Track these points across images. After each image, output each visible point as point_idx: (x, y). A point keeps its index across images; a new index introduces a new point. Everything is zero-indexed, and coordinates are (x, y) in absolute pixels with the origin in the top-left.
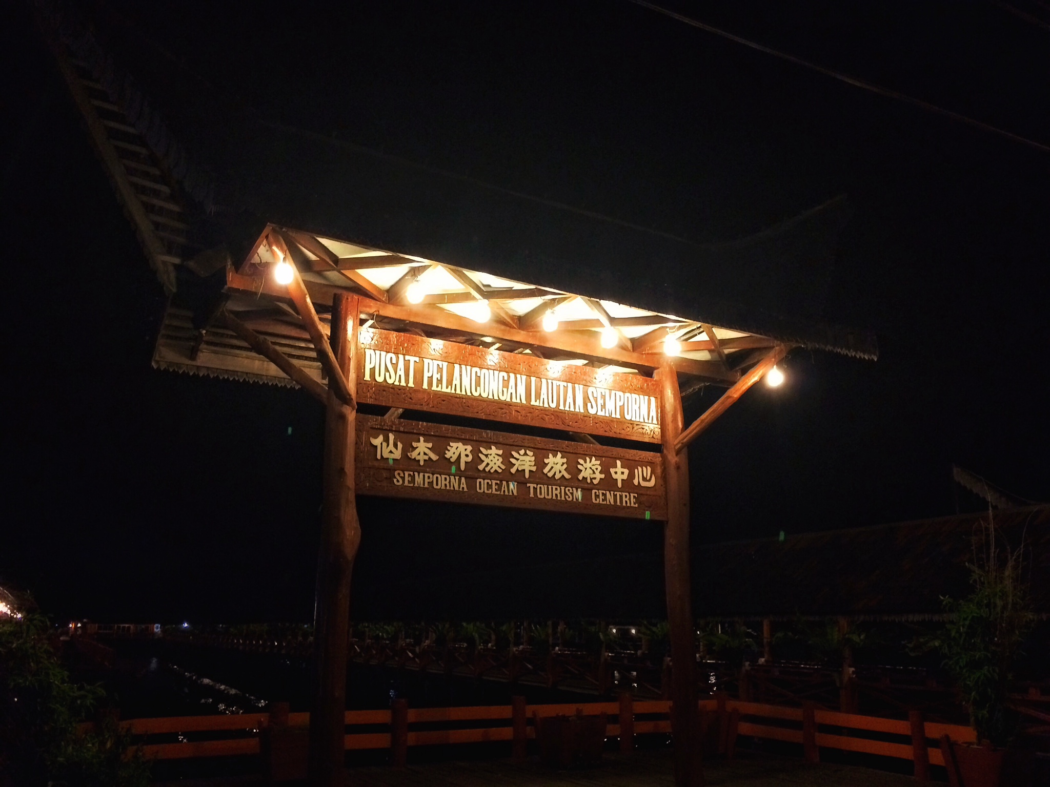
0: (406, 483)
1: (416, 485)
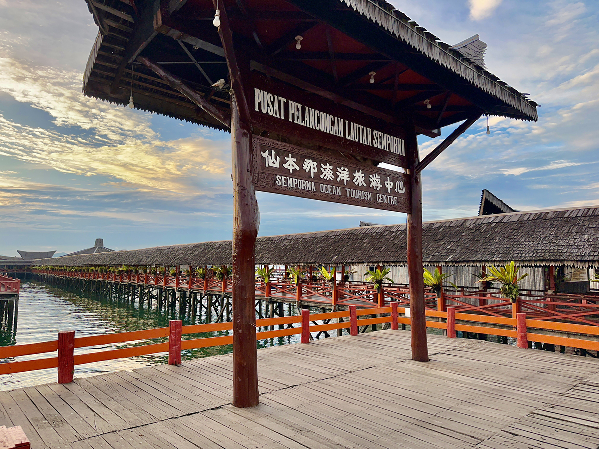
0: (283, 185)
1: (288, 186)
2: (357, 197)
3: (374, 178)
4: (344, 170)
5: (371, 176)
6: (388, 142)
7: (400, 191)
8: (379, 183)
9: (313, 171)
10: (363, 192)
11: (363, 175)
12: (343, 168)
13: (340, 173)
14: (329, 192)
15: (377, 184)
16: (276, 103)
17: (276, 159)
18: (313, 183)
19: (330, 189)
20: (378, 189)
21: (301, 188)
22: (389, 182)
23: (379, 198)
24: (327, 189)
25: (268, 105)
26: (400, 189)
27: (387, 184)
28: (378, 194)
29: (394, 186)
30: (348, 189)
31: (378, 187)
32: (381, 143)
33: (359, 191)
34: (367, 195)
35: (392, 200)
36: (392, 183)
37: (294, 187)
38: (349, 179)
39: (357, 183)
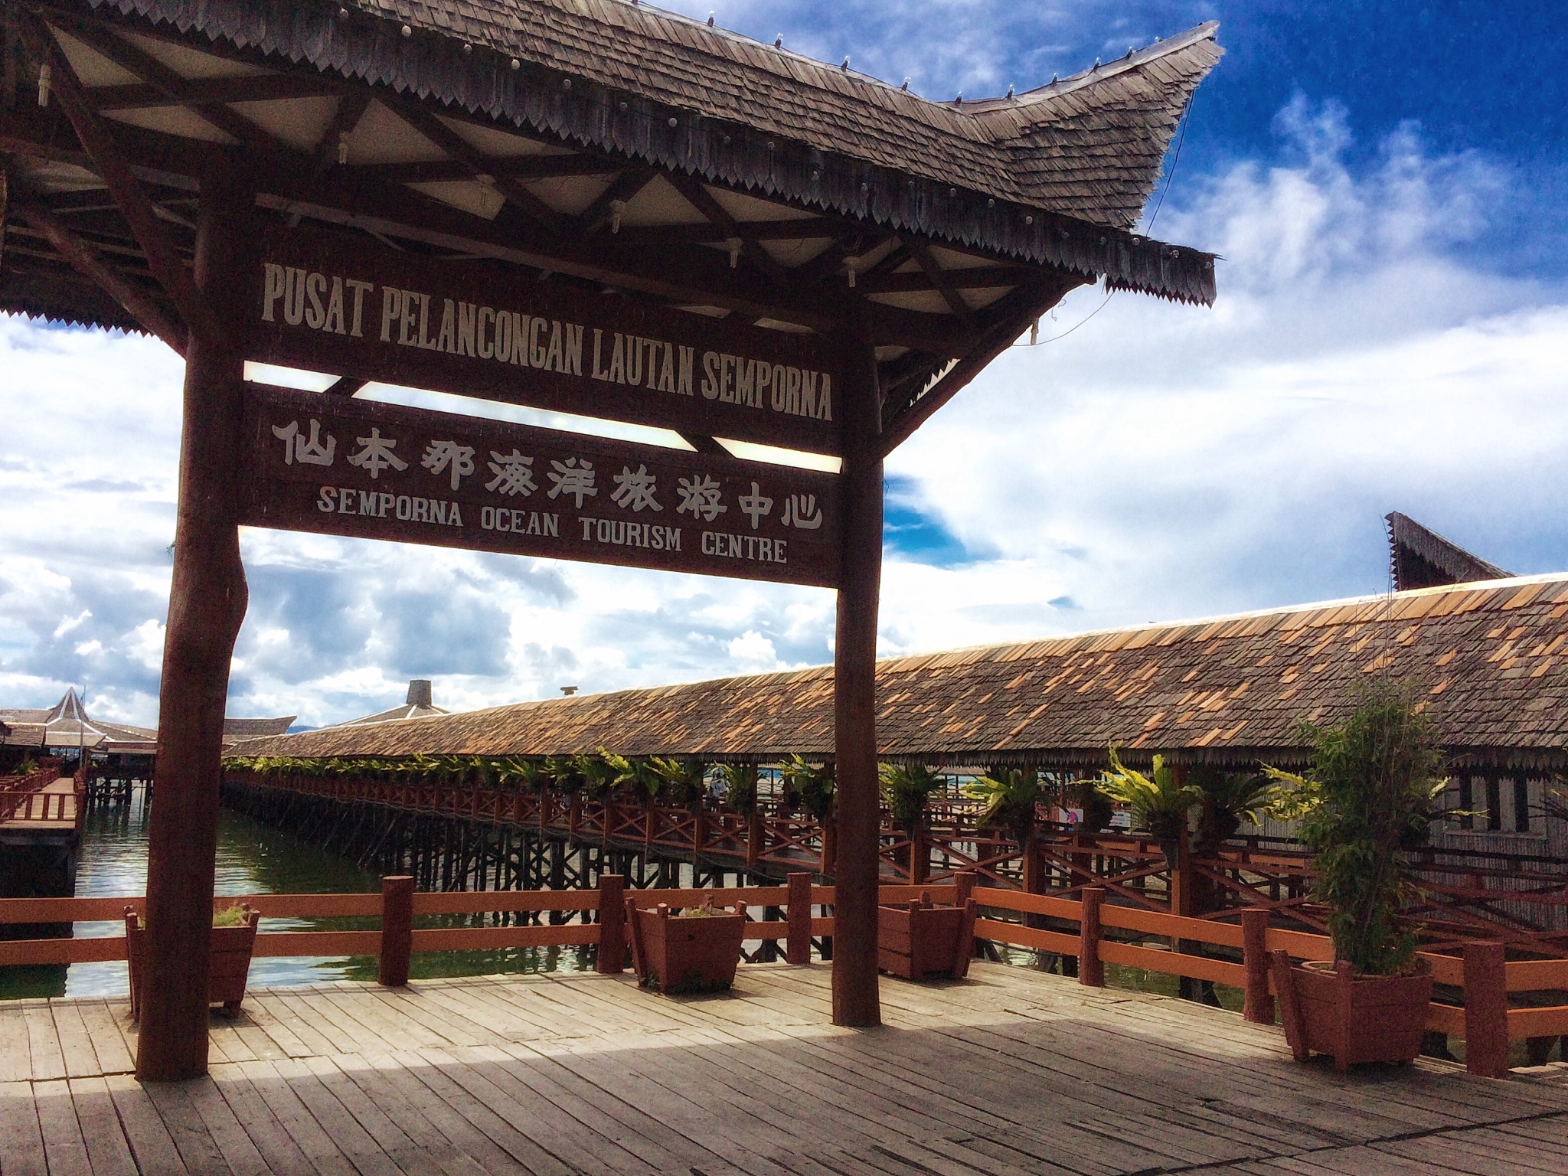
0: (342, 510)
1: (362, 512)
2: (621, 541)
3: (697, 488)
4: (577, 466)
5: (683, 481)
6: (762, 383)
7: (800, 524)
8: (714, 501)
9: (457, 472)
10: (646, 527)
11: (653, 479)
12: (571, 462)
13: (562, 475)
14: (514, 530)
15: (707, 503)
16: (337, 296)
17: (323, 442)
18: (455, 506)
19: (514, 521)
20: (709, 518)
21: (406, 517)
22: (755, 497)
23: (711, 543)
24: (505, 520)
25: (308, 303)
26: (802, 516)
27: (749, 504)
28: (705, 534)
29: (778, 510)
30: (587, 521)
31: (708, 512)
32: (731, 387)
33: (630, 525)
34: (664, 537)
35: (762, 549)
36: (769, 502)
37: (382, 514)
38: (593, 492)
39: (623, 504)
